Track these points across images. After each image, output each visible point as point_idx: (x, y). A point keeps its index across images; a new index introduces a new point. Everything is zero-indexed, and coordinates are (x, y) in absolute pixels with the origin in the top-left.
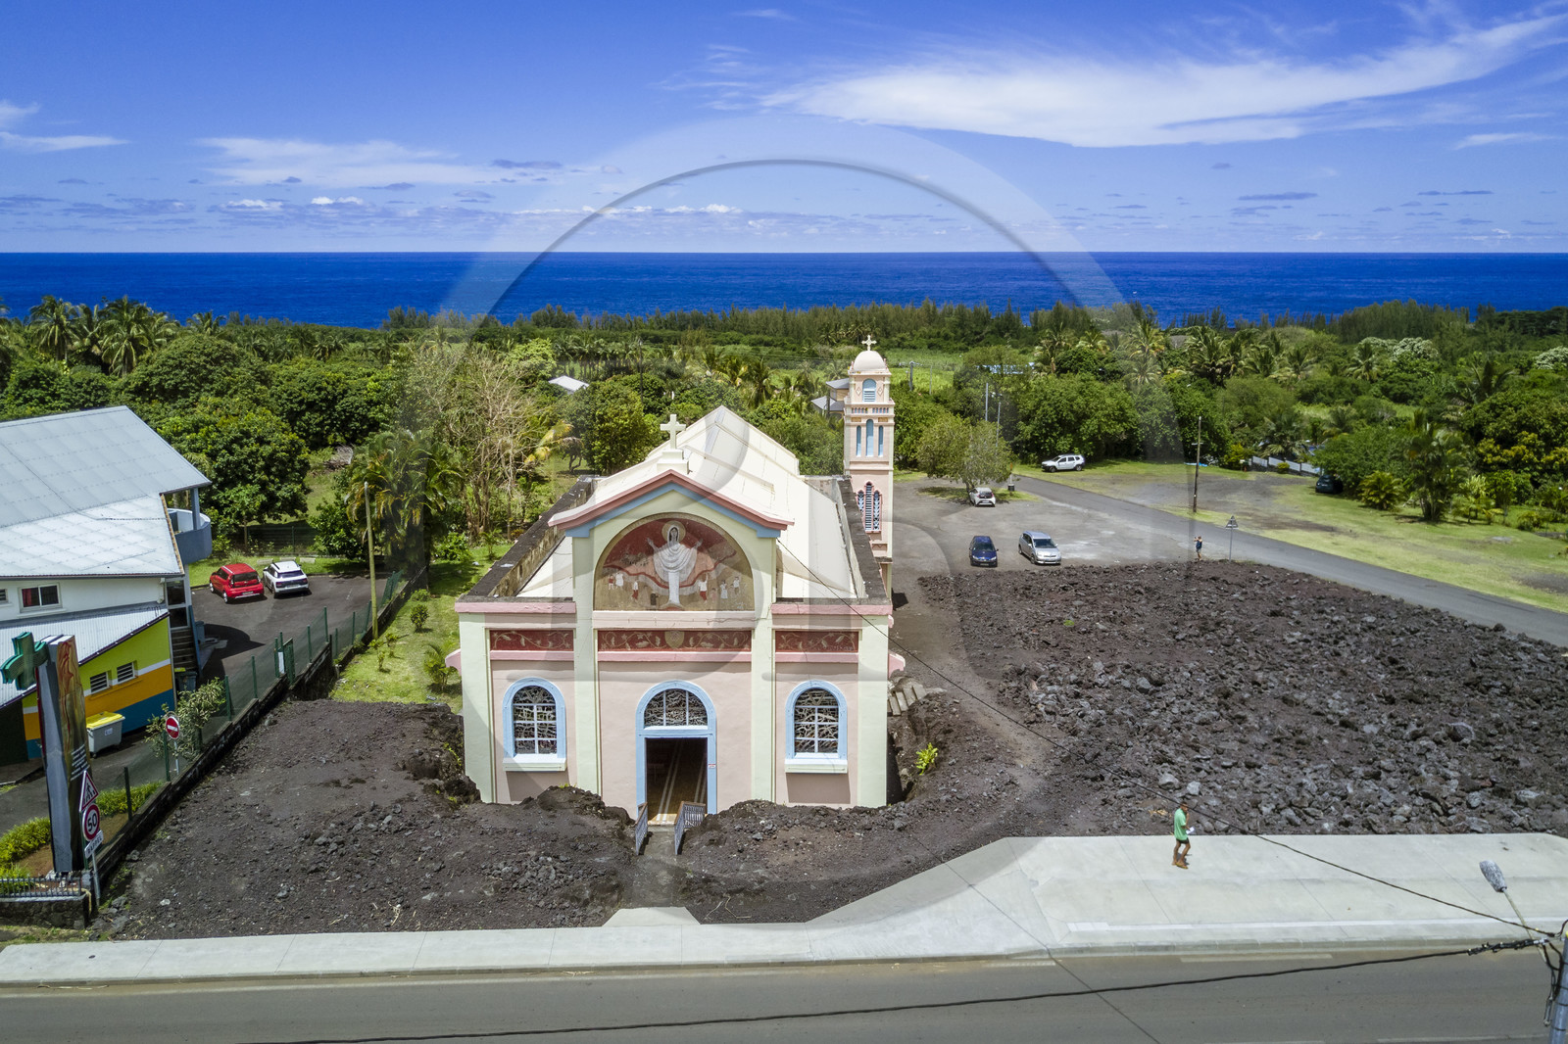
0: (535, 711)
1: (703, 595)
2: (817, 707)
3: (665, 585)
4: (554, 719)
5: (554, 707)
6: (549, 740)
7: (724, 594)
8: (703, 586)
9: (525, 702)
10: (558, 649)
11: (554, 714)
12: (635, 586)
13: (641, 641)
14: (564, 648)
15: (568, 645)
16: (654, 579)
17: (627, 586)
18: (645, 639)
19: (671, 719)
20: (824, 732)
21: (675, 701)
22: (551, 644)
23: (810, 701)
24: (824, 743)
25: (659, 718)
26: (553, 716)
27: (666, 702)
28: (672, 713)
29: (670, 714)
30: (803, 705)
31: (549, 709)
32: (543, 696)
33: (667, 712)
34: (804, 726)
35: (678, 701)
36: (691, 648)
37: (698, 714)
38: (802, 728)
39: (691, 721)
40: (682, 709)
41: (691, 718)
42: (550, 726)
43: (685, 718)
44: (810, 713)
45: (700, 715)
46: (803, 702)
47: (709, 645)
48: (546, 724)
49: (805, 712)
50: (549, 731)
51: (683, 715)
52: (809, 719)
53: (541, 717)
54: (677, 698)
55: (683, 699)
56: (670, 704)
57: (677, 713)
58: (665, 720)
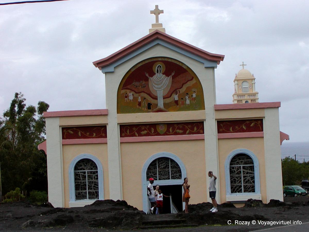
0: (87, 175)
1: (176, 102)
2: (242, 166)
3: (156, 98)
4: (97, 179)
5: (97, 172)
6: (94, 191)
7: (188, 102)
8: (176, 97)
9: (81, 169)
10: (99, 137)
14: (101, 137)
15: (104, 135)
16: (149, 94)
17: (135, 99)
19: (161, 176)
20: (247, 180)
21: (163, 165)
22: (94, 134)
23: (238, 163)
24: (247, 187)
25: (155, 176)
26: (96, 177)
27: (158, 166)
28: (162, 172)
29: (160, 173)
30: (234, 165)
31: (94, 173)
32: (91, 165)
33: (159, 172)
34: (235, 177)
35: (165, 166)
36: (171, 133)
37: (176, 172)
38: (234, 178)
39: (172, 177)
40: (167, 170)
41: (173, 175)
42: (95, 183)
43: (169, 175)
44: (239, 169)
45: (177, 173)
46: (234, 163)
47: (181, 131)
48: (93, 182)
49: (235, 169)
50: (94, 186)
51: (168, 174)
52: (238, 173)
53: (90, 178)
54: (164, 164)
55: (168, 164)
56: (160, 168)
57: (165, 173)
58: (158, 177)
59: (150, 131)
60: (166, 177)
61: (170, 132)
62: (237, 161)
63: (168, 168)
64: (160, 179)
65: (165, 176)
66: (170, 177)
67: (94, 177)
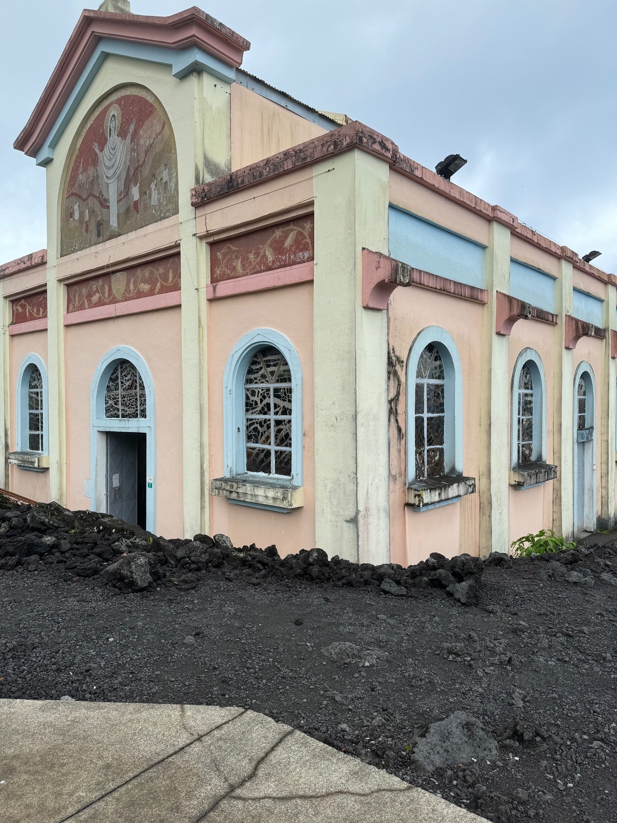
0: (39, 398)
1: (136, 206)
2: (272, 386)
8: (136, 193)
9: (34, 388)
13: (95, 293)
16: (98, 199)
19: (126, 409)
20: (283, 433)
21: (128, 381)
23: (263, 376)
24: (283, 456)
25: (116, 406)
27: (122, 383)
28: (126, 399)
29: (124, 401)
30: (256, 383)
33: (122, 398)
34: (257, 423)
35: (131, 382)
36: (131, 295)
38: (255, 425)
39: (142, 411)
40: (133, 394)
43: (137, 407)
44: (264, 397)
46: (256, 378)
47: (145, 287)
49: (258, 397)
51: (135, 403)
52: (263, 408)
54: (129, 377)
55: (135, 378)
56: (124, 386)
57: (130, 400)
58: (120, 410)
59: (104, 293)
60: (133, 411)
61: (130, 292)
62: (262, 371)
63: (136, 388)
64: (123, 416)
65: (130, 409)
66: (139, 412)
67: (40, 405)
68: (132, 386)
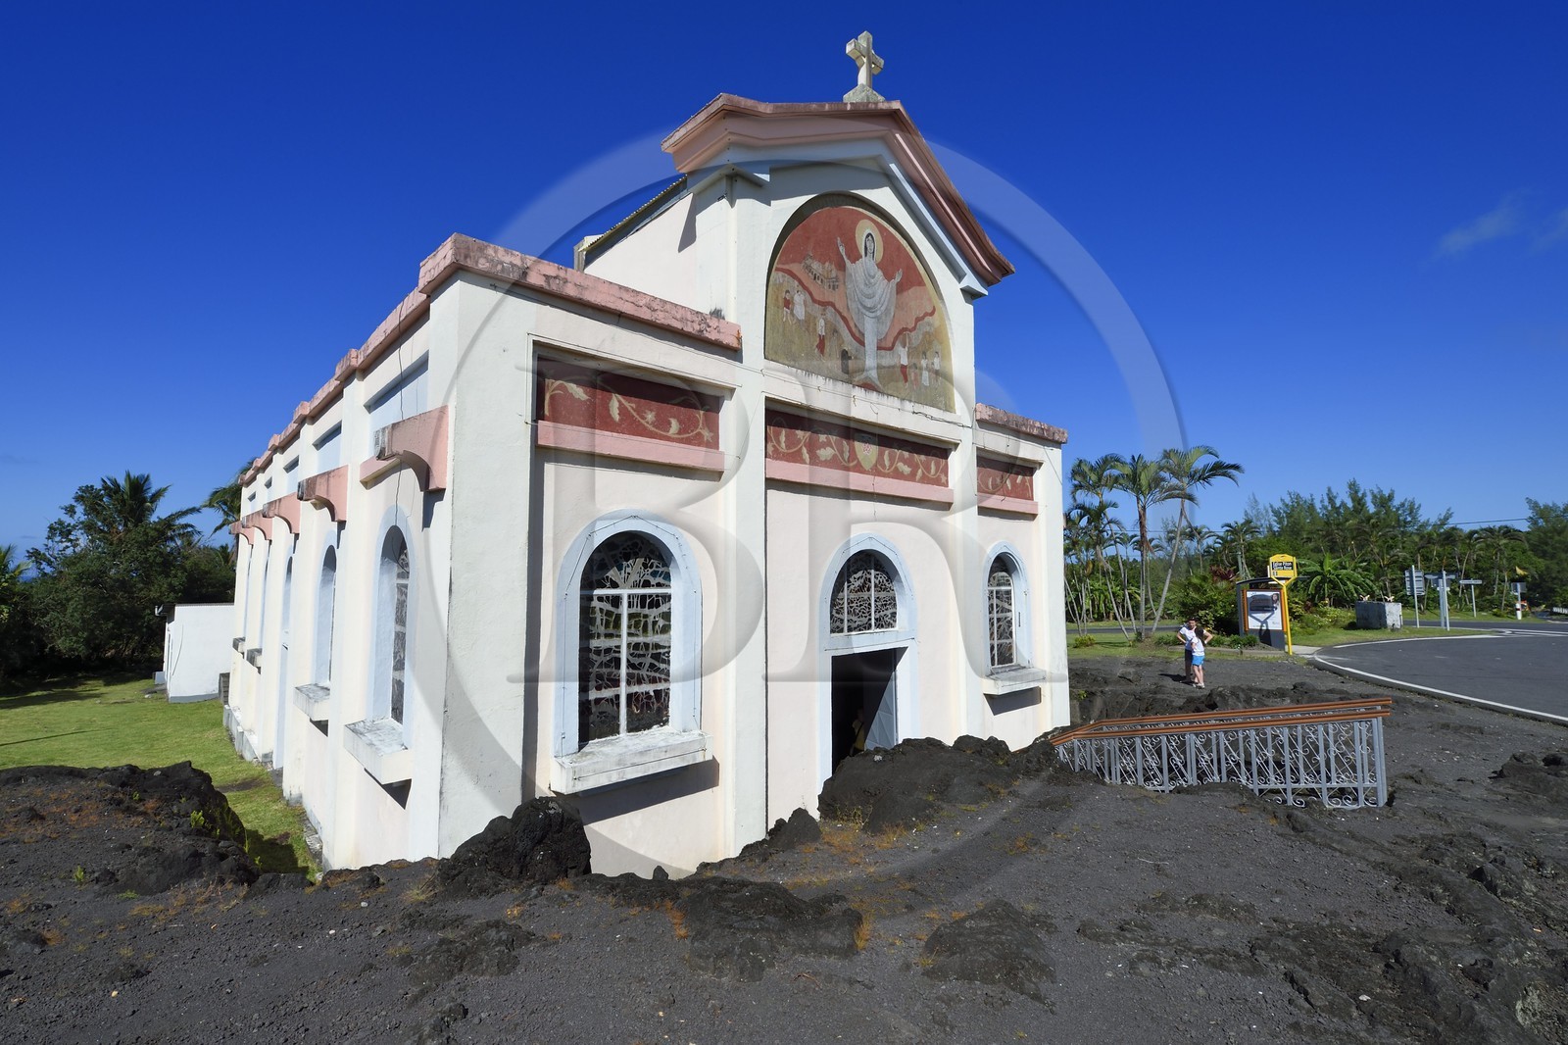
0: (624, 610)
1: (903, 371)
2: (995, 589)
4: (666, 629)
5: (667, 598)
6: (650, 688)
7: (925, 378)
8: (903, 356)
9: (605, 583)
10: (688, 441)
11: (667, 616)
12: (821, 327)
13: (824, 445)
14: (696, 441)
15: (706, 434)
16: (844, 319)
17: (808, 323)
18: (828, 444)
19: (854, 618)
20: (1001, 629)
22: (675, 425)
23: (997, 580)
24: (1002, 648)
25: (841, 616)
26: (661, 622)
27: (849, 582)
28: (854, 605)
29: (851, 607)
30: (993, 587)
31: (655, 602)
32: (645, 566)
33: (850, 603)
35: (862, 581)
36: (886, 471)
37: (885, 605)
39: (878, 619)
40: (866, 597)
41: (878, 617)
42: (655, 652)
43: (870, 615)
45: (887, 609)
47: (907, 470)
48: (646, 645)
50: (652, 666)
51: (868, 609)
53: (637, 625)
54: (860, 574)
55: (868, 576)
56: (852, 587)
57: (861, 605)
58: (846, 620)
59: (842, 453)
60: (865, 620)
61: (884, 466)
63: (869, 590)
64: (850, 629)
65: (861, 619)
66: (873, 621)
67: (655, 623)
68: (864, 587)
